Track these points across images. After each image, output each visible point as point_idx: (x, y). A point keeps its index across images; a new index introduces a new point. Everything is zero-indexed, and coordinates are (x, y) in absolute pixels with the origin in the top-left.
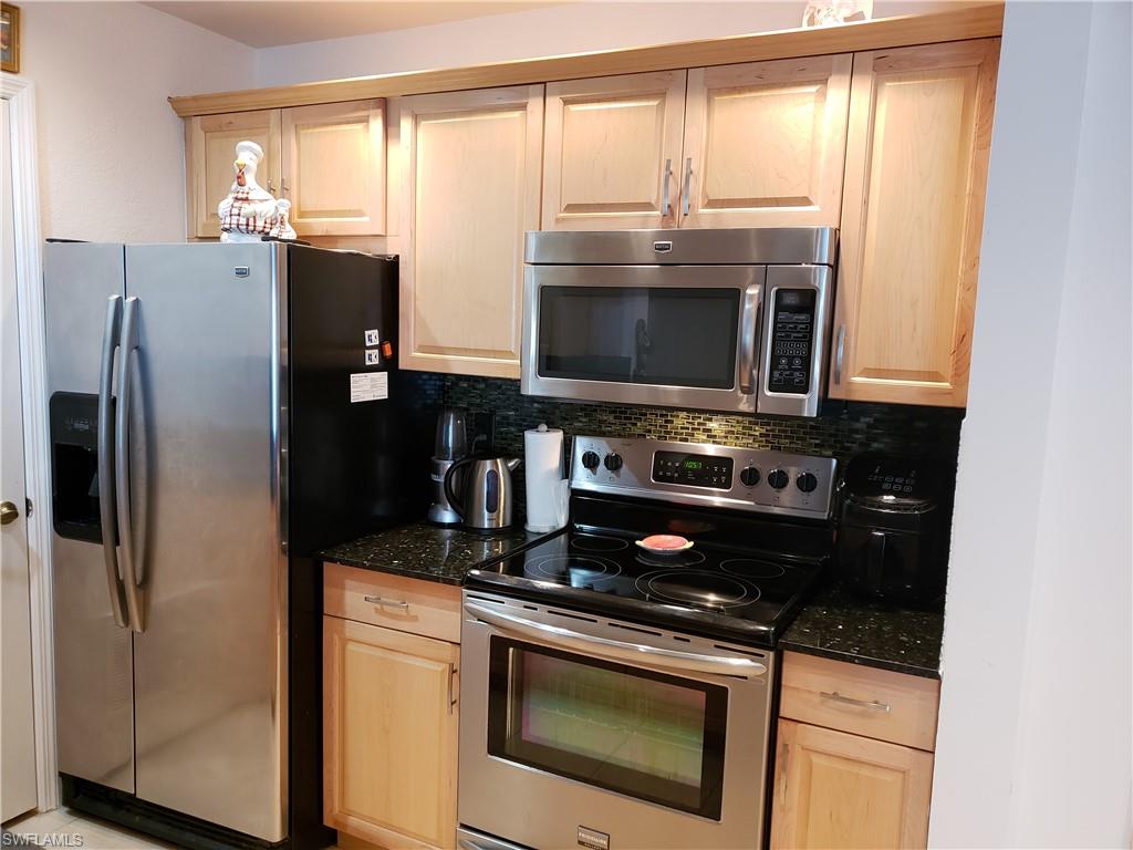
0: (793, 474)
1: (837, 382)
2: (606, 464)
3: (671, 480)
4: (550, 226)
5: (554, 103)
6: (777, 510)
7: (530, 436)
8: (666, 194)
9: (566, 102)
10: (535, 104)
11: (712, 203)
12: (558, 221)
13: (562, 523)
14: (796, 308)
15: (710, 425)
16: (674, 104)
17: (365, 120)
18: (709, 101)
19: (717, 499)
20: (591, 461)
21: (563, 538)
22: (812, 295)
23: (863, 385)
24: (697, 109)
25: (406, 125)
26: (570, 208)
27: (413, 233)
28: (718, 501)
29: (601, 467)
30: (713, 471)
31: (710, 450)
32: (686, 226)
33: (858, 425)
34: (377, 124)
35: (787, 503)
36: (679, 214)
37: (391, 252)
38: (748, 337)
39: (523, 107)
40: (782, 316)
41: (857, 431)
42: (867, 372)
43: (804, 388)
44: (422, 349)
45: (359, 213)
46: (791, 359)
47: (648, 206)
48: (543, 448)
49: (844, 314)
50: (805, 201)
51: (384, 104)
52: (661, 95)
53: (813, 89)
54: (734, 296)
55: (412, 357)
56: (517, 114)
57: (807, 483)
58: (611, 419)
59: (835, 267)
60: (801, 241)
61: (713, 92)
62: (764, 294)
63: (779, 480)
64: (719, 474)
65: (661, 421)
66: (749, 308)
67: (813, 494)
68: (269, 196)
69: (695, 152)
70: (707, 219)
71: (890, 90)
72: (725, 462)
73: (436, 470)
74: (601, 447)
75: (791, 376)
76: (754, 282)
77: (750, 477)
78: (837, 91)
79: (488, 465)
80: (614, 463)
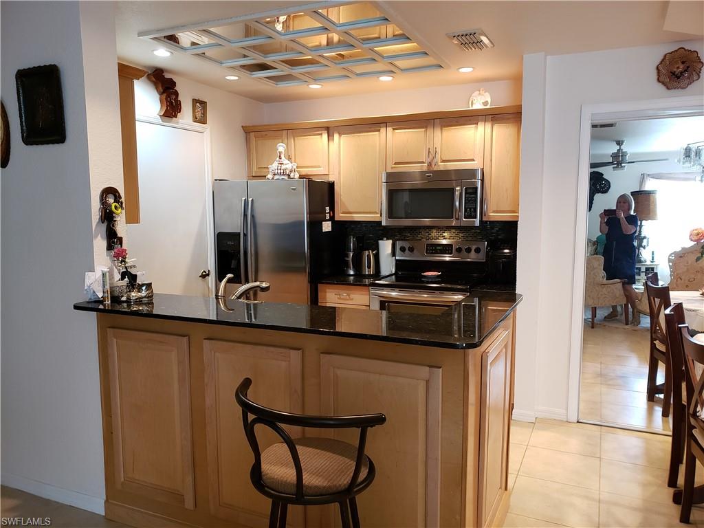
0: (474, 248)
1: (485, 215)
2: (409, 250)
3: (432, 253)
4: (389, 170)
5: (390, 129)
6: (469, 260)
7: (381, 242)
8: (429, 157)
9: (394, 129)
10: (383, 130)
11: (443, 161)
12: (392, 168)
13: (394, 272)
14: (471, 193)
15: (444, 234)
16: (430, 131)
17: (321, 134)
18: (441, 129)
19: (447, 258)
20: (403, 249)
21: (394, 277)
22: (476, 189)
23: (494, 216)
24: (438, 132)
25: (336, 136)
26: (396, 164)
27: (340, 173)
28: (447, 259)
29: (407, 251)
30: (447, 249)
31: (444, 242)
32: (435, 169)
33: (493, 231)
34: (325, 136)
35: (472, 257)
36: (433, 164)
37: (331, 179)
38: (457, 204)
39: (379, 131)
40: (467, 195)
41: (493, 233)
42: (494, 212)
43: (475, 217)
44: (344, 213)
45: (319, 167)
46: (470, 209)
47: (423, 162)
48: (386, 246)
49: (486, 193)
50: (473, 160)
51: (328, 129)
52: (426, 127)
53: (474, 126)
54: (452, 190)
55: (340, 216)
56: (377, 133)
57: (478, 250)
58: (409, 235)
59: (483, 180)
60: (472, 173)
61: (442, 126)
62: (462, 189)
63: (469, 250)
64: (448, 250)
65: (427, 234)
66: (457, 193)
67: (480, 254)
68: (289, 162)
69: (438, 145)
70: (442, 166)
71: (496, 127)
72: (450, 246)
73: (347, 256)
74: (406, 245)
75: (471, 213)
76: (457, 186)
77: (459, 250)
78: (481, 126)
79: (367, 253)
80: (411, 250)
